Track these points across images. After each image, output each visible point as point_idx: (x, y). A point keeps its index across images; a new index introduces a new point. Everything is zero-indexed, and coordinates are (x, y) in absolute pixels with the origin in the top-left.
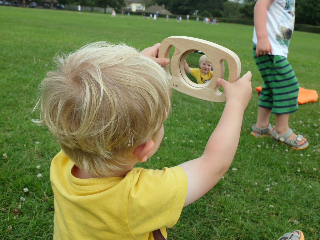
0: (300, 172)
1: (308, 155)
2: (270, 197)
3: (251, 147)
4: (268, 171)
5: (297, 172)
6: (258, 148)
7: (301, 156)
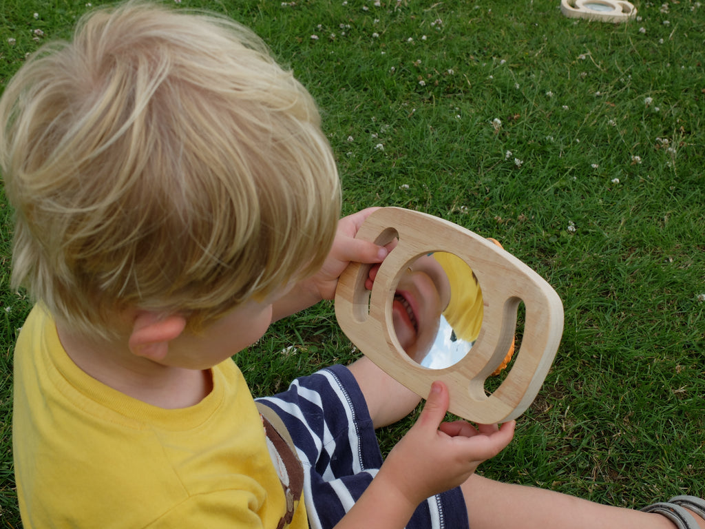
0: (424, 87)
1: (424, 37)
2: (390, 164)
3: (296, 42)
4: (360, 98)
5: (418, 86)
6: (312, 42)
7: (410, 44)
